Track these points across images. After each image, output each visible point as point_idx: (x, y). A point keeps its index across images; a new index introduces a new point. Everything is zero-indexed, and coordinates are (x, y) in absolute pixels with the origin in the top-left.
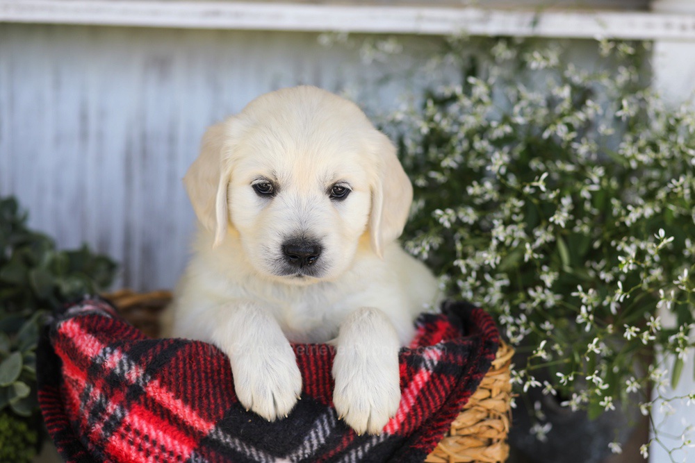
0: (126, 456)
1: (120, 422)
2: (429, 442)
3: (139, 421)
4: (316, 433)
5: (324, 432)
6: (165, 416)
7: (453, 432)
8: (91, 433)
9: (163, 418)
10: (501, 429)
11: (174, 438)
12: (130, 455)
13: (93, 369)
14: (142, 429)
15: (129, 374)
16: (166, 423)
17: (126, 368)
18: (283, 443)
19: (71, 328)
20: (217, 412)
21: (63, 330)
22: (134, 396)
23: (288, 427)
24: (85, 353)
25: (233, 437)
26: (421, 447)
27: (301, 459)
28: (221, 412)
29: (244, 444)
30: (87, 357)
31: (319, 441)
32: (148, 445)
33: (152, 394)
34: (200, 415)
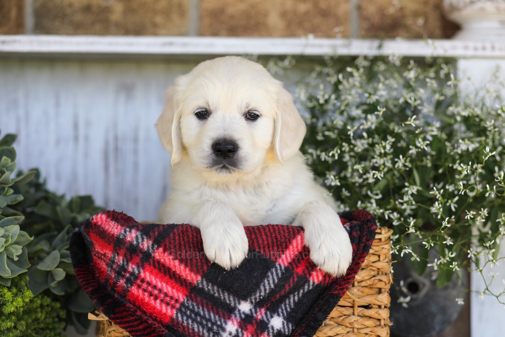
0: (142, 300)
1: (137, 277)
2: (342, 289)
3: (150, 276)
4: (268, 281)
5: (274, 280)
6: (167, 273)
7: (356, 284)
8: (116, 287)
9: (165, 274)
10: (387, 282)
11: (173, 288)
12: (144, 299)
13: (117, 243)
14: (152, 281)
15: (143, 244)
16: (167, 277)
17: (140, 240)
18: (246, 287)
19: (101, 217)
20: (202, 267)
21: (95, 221)
22: (146, 259)
23: (250, 276)
24: (112, 233)
25: (213, 285)
26: (336, 292)
27: (258, 300)
28: (205, 268)
29: (220, 290)
30: (113, 235)
31: (270, 286)
32: (156, 292)
33: (158, 258)
34: (191, 270)
